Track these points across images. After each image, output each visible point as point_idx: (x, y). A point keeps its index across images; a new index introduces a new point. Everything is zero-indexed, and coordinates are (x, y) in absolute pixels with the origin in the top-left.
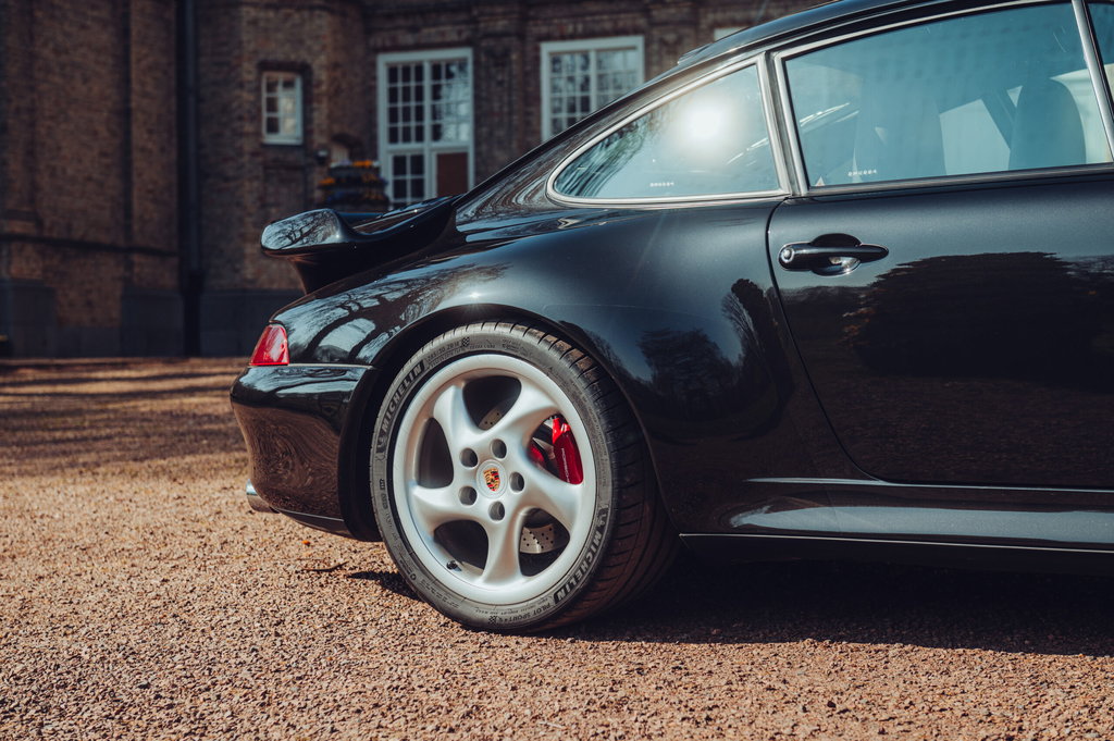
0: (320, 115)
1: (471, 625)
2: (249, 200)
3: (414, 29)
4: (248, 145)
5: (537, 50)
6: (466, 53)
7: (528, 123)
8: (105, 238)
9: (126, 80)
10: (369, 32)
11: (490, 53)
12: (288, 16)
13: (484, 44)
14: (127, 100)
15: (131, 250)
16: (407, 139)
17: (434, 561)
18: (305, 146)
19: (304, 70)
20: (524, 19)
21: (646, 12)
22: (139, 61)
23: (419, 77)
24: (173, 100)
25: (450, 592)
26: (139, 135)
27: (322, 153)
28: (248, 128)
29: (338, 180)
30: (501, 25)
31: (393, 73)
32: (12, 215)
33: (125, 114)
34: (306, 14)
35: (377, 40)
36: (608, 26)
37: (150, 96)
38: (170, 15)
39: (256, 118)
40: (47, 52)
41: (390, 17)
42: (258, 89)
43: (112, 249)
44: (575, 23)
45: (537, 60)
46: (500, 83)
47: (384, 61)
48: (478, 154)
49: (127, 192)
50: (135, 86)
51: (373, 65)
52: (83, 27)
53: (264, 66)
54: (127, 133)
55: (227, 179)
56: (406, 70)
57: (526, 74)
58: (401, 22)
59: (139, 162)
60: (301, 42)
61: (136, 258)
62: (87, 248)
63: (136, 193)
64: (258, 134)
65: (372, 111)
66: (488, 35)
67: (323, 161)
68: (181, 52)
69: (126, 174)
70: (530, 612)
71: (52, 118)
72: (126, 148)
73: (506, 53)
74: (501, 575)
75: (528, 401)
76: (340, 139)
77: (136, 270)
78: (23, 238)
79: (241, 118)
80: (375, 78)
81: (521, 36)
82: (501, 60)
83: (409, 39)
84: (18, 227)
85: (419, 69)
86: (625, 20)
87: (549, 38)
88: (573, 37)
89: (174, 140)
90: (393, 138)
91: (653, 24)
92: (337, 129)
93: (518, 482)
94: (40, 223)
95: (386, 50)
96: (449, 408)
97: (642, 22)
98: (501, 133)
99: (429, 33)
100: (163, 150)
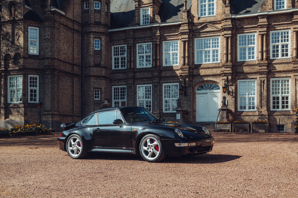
0: (103, 96)
1: (73, 158)
2: (92, 109)
3: (118, 82)
4: (92, 100)
5: (136, 86)
6: (126, 86)
7: (135, 97)
8: (70, 114)
9: (73, 90)
10: (111, 83)
11: (129, 86)
12: (98, 81)
13: (128, 85)
14: (73, 93)
15: (74, 116)
16: (117, 99)
17: (71, 153)
18: (100, 100)
19: (101, 89)
20: (134, 81)
21: (152, 81)
22: (75, 87)
23: (119, 90)
24: (81, 93)
25: (72, 156)
26: (75, 99)
27: (103, 101)
28: (92, 98)
29: (103, 106)
30: (131, 82)
31: (115, 89)
32: (55, 111)
33: (73, 95)
34: (101, 80)
35: (112, 84)
36: (147, 83)
37: (77, 93)
38: (80, 80)
39: (93, 96)
40: (61, 87)
41: (114, 80)
42: (93, 92)
43: (71, 116)
44: (142, 82)
45: (136, 87)
46: (130, 91)
47: (113, 87)
48: (127, 102)
49: (73, 107)
50: (74, 91)
51: (112, 88)
52: (67, 83)
53: (94, 88)
54: (73, 98)
55: (88, 105)
56: (117, 89)
57: (134, 90)
58: (116, 81)
59: (75, 102)
60: (100, 84)
61: (74, 117)
62: (66, 116)
63: (74, 107)
64: (93, 98)
65: (111, 95)
66: (128, 84)
67: (103, 103)
68: (82, 86)
69: (73, 105)
70: (77, 157)
71: (61, 96)
72: (73, 101)
73: (131, 86)
74: (75, 154)
75: (77, 140)
76: (106, 99)
77: (74, 119)
78: (57, 114)
79: (91, 96)
80: (112, 90)
81: (134, 84)
82: (131, 88)
83: (117, 84)
84: (56, 113)
85: (119, 88)
86: (149, 82)
87: (138, 84)
88: (141, 84)
89: (81, 99)
90: (115, 99)
91: (153, 83)
92: (105, 98)
93: (76, 147)
94: (59, 112)
95: (114, 85)
96: (72, 141)
97: (152, 82)
98: (131, 99)
99: (120, 83)
100: (79, 101)
